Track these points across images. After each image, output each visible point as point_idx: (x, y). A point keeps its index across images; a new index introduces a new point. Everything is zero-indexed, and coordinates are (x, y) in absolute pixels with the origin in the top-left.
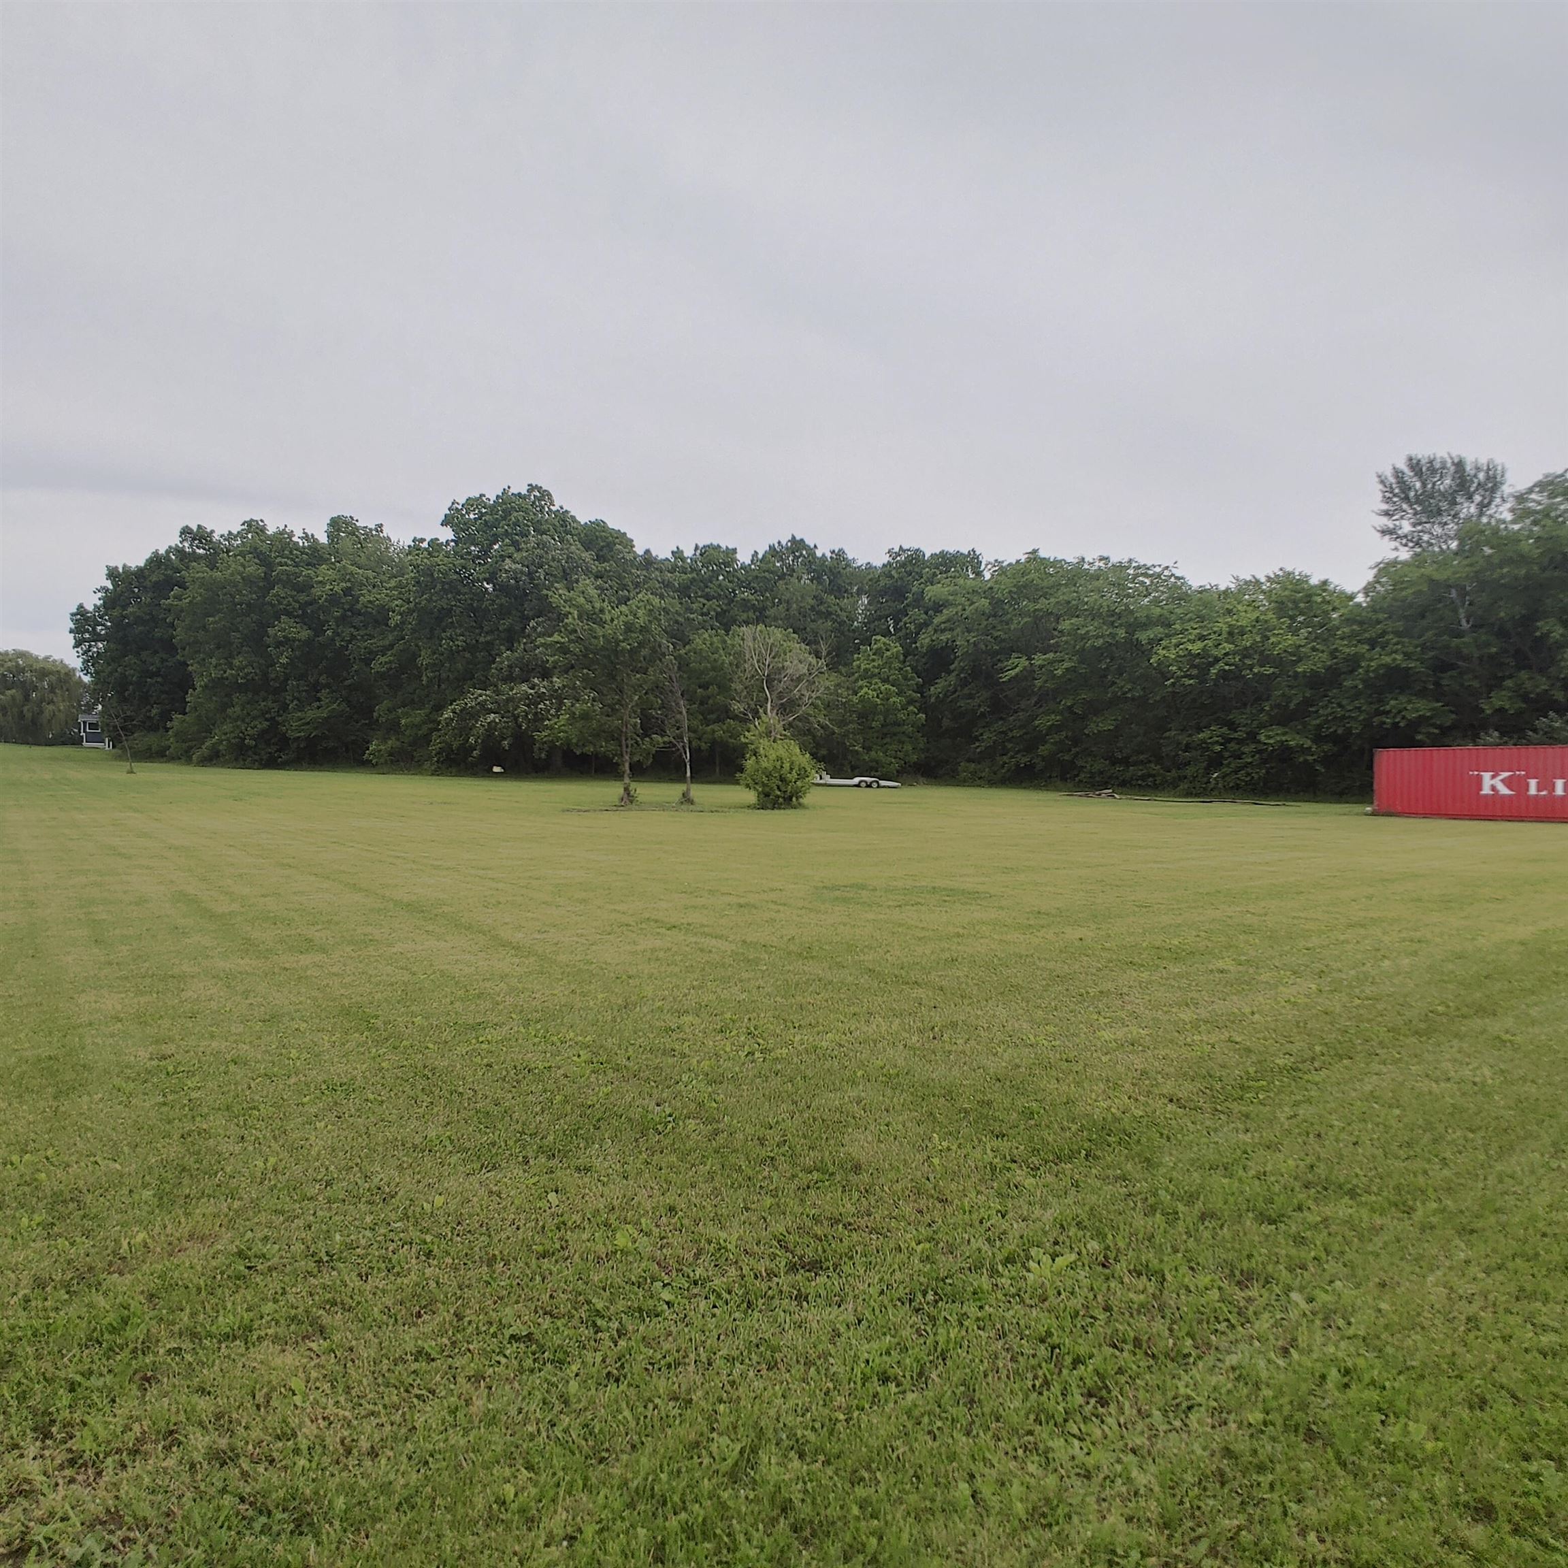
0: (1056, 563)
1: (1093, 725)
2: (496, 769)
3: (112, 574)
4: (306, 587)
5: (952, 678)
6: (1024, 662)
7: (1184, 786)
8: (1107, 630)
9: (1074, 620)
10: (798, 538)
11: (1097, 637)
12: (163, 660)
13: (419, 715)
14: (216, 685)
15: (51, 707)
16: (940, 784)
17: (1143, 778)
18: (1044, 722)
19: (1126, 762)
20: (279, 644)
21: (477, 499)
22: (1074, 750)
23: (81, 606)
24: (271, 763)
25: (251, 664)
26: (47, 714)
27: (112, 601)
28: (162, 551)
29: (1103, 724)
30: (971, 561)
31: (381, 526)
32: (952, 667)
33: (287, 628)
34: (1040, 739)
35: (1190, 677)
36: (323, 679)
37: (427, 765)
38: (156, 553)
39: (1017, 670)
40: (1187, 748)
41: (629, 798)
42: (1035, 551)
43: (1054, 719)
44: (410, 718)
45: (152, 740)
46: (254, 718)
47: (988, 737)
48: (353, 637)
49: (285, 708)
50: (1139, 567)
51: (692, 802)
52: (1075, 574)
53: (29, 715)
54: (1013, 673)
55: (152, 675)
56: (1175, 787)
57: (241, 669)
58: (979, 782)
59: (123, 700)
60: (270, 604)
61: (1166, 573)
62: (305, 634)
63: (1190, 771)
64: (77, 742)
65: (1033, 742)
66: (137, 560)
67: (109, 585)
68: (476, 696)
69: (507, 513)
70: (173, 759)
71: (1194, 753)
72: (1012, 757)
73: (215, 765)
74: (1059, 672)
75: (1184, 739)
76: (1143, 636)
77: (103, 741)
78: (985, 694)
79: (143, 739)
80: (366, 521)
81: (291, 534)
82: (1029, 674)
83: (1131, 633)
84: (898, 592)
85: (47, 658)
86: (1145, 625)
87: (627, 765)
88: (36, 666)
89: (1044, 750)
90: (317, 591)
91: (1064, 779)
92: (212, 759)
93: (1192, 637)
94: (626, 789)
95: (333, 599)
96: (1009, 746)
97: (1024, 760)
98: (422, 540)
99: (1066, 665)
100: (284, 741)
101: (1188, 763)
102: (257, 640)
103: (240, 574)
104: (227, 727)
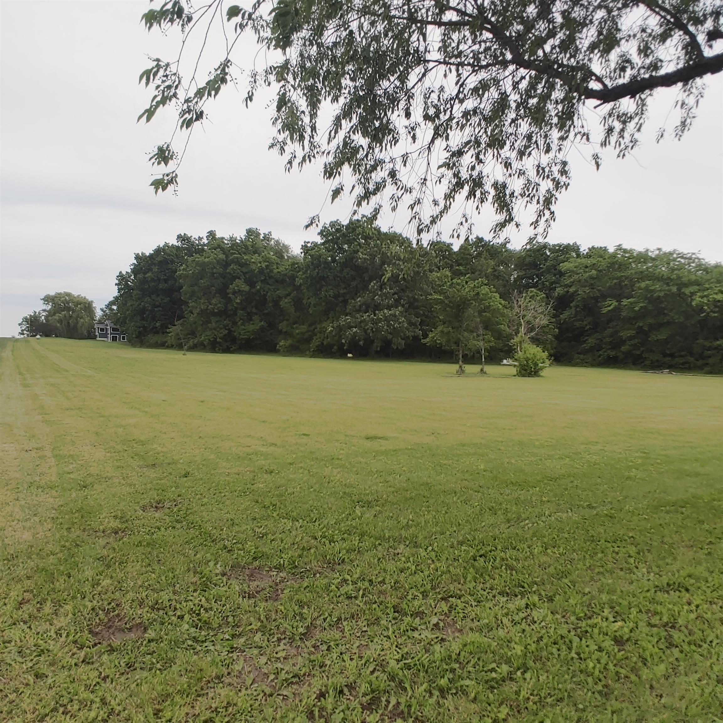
0: (630, 251)
1: (654, 336)
2: (349, 355)
3: (137, 257)
4: (245, 265)
5: (573, 311)
6: (615, 303)
7: (707, 369)
8: (665, 287)
9: (647, 282)
10: (480, 237)
11: (660, 291)
12: (162, 300)
13: (304, 328)
14: (202, 313)
15: (82, 320)
16: (561, 365)
17: (683, 364)
18: (625, 334)
19: (672, 356)
20: (234, 293)
21: (335, 222)
22: (642, 349)
23: (121, 272)
24: (227, 350)
25: (220, 303)
26: (80, 324)
27: (136, 270)
28: (161, 246)
29: (662, 335)
30: (575, 248)
31: (270, 233)
32: (571, 305)
33: (240, 285)
34: (623, 342)
35: (714, 312)
36: (254, 310)
37: (307, 353)
38: (159, 246)
39: (612, 307)
40: (709, 349)
41: (461, 372)
42: (620, 245)
43: (631, 333)
44: (300, 330)
45: (158, 338)
46: (221, 329)
47: (591, 341)
48: (269, 289)
49: (234, 323)
50: (679, 254)
51: (485, 373)
52: (643, 257)
53: (72, 324)
54: (609, 308)
55: (158, 306)
56: (703, 369)
57: (216, 305)
58: (585, 364)
59: (143, 319)
60: (230, 273)
61: (694, 256)
62: (247, 288)
63: (711, 361)
64: (94, 338)
65: (616, 344)
66: (148, 251)
67: (135, 262)
68: (345, 320)
69: (354, 230)
70: (171, 347)
71: (713, 352)
72: (605, 352)
73: (194, 351)
74: (637, 309)
75: (707, 344)
76: (687, 291)
77: (107, 337)
78: (589, 319)
79: (152, 339)
80: (263, 231)
81: (236, 239)
82: (617, 310)
83: (679, 290)
84: (534, 265)
85: (79, 296)
86: (686, 285)
87: (461, 356)
88: (75, 300)
89: (624, 348)
90: (253, 267)
91: (634, 364)
92: (194, 348)
93: (716, 291)
94: (461, 367)
95: (261, 271)
96: (604, 346)
97: (612, 353)
98: (309, 242)
99: (642, 305)
100: (234, 340)
101: (710, 357)
102: (223, 291)
103: (215, 259)
104: (209, 333)
